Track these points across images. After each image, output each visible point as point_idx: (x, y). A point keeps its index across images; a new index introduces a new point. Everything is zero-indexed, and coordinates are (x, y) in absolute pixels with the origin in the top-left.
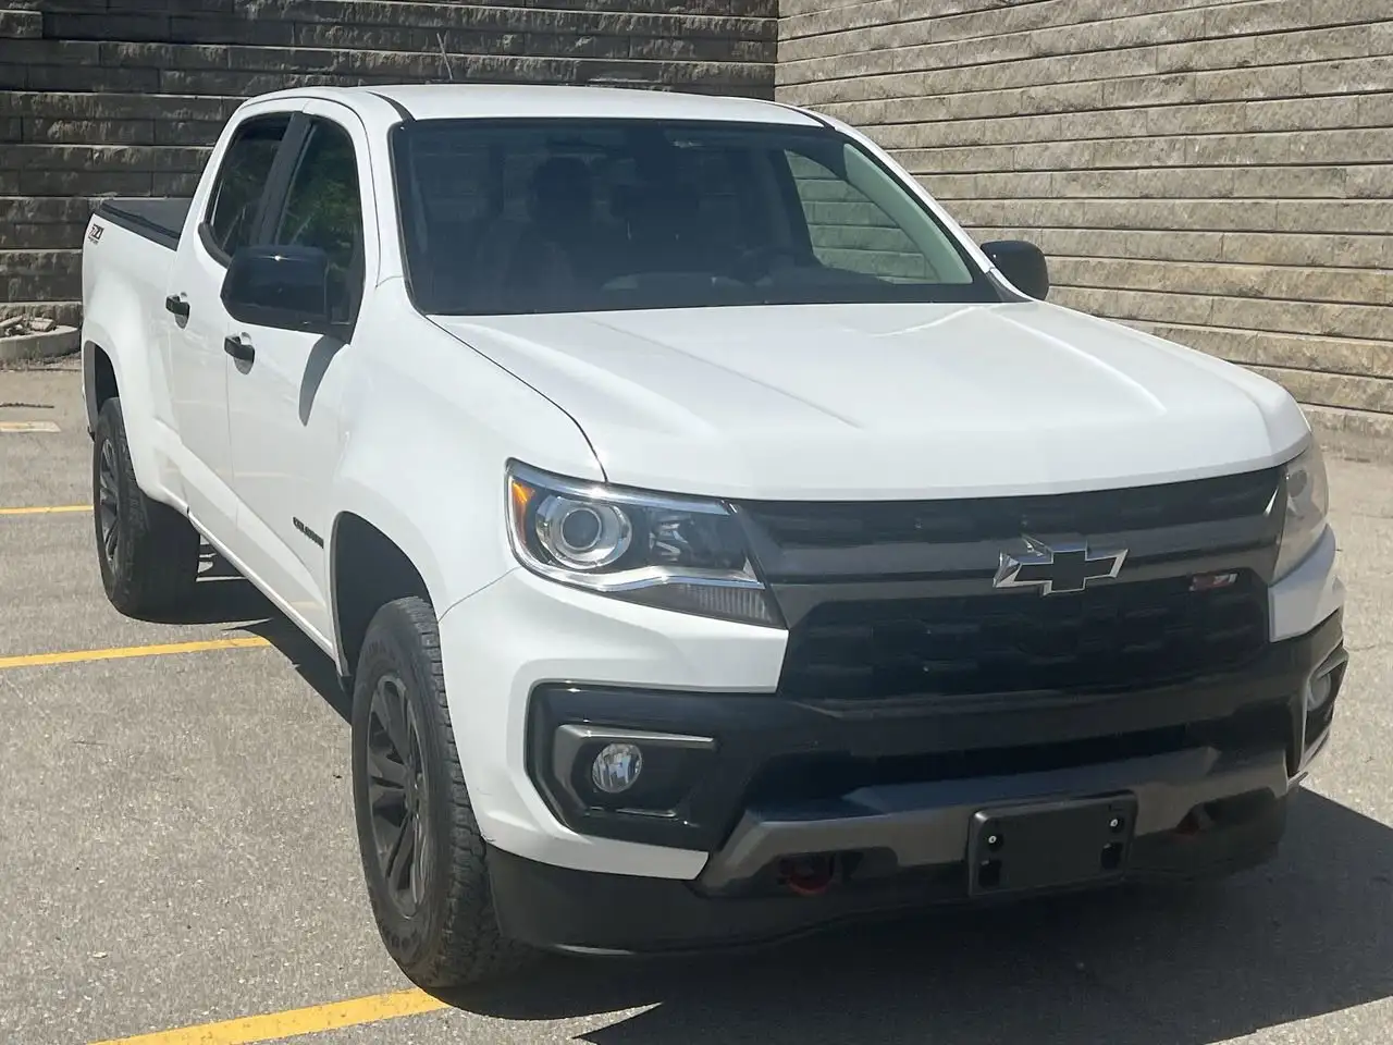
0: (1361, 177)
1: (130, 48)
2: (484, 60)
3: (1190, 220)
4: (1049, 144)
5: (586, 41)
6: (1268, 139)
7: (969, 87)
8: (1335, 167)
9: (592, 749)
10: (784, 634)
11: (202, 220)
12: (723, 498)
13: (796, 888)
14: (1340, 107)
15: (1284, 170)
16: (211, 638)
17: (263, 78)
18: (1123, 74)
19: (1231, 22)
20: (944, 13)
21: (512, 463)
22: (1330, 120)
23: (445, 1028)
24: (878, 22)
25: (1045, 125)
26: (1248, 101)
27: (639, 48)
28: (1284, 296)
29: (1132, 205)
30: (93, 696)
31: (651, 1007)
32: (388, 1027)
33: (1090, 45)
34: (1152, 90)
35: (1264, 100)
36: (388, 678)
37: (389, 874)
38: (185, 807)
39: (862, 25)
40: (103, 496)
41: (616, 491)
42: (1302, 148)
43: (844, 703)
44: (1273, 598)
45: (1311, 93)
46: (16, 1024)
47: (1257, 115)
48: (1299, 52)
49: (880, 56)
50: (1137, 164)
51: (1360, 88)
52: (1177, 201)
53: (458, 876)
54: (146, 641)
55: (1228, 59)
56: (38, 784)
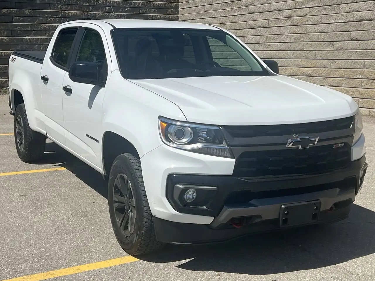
0: (338, 45)
1: (5, 10)
2: (101, 14)
3: (292, 56)
4: (254, 36)
5: (128, 9)
6: (313, 35)
7: (232, 21)
8: (331, 42)
9: (184, 191)
10: (234, 160)
11: (50, 56)
12: (218, 125)
13: (236, 226)
14: (332, 27)
15: (317, 43)
16: (50, 168)
17: (41, 19)
18: (274, 18)
19: (302, 4)
20: (225, 2)
21: (160, 117)
22: (329, 30)
23: (140, 265)
24: (207, 4)
25: (253, 31)
26: (307, 25)
27: (142, 11)
28: (318, 76)
29: (277, 52)
30: (22, 183)
31: (193, 259)
32: (126, 265)
33: (265, 10)
34: (282, 22)
35: (312, 24)
36: (121, 175)
37: (121, 226)
38: (55, 211)
39: (202, 5)
40: (17, 130)
41: (190, 124)
42: (322, 37)
43: (251, 178)
44: (352, 149)
45: (324, 23)
46: (26, 267)
47: (310, 29)
48: (321, 12)
49: (207, 13)
50: (278, 42)
51: (337, 22)
52: (289, 51)
53: (145, 225)
54: (32, 169)
55: (302, 14)
56: (14, 207)
